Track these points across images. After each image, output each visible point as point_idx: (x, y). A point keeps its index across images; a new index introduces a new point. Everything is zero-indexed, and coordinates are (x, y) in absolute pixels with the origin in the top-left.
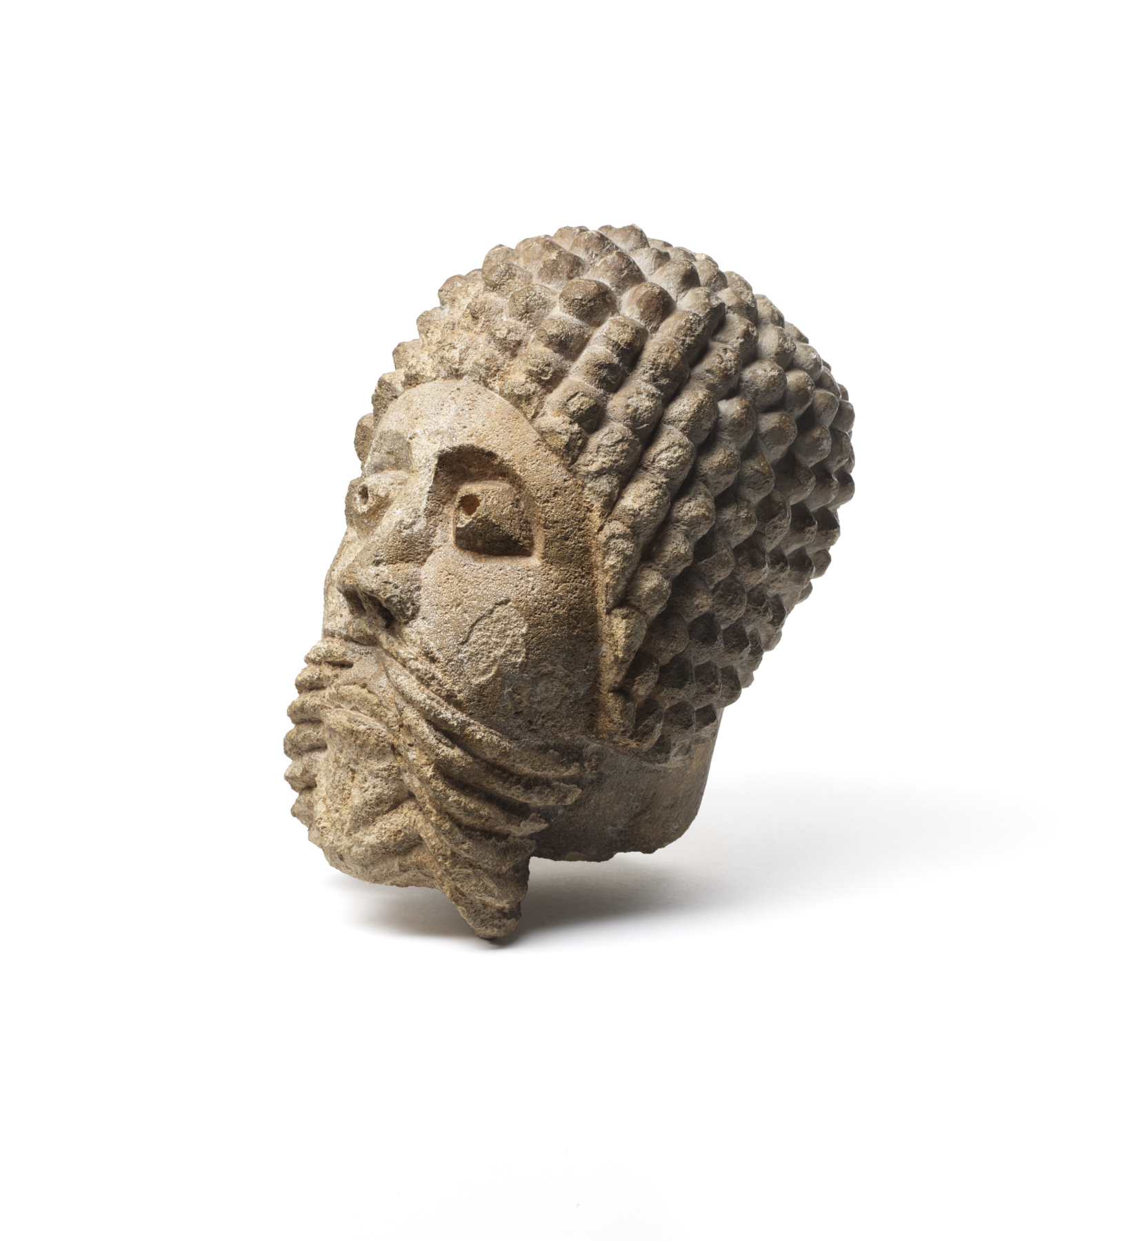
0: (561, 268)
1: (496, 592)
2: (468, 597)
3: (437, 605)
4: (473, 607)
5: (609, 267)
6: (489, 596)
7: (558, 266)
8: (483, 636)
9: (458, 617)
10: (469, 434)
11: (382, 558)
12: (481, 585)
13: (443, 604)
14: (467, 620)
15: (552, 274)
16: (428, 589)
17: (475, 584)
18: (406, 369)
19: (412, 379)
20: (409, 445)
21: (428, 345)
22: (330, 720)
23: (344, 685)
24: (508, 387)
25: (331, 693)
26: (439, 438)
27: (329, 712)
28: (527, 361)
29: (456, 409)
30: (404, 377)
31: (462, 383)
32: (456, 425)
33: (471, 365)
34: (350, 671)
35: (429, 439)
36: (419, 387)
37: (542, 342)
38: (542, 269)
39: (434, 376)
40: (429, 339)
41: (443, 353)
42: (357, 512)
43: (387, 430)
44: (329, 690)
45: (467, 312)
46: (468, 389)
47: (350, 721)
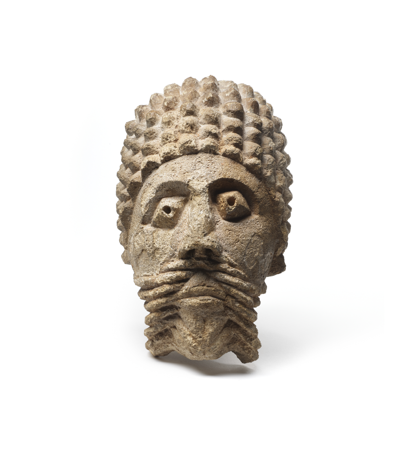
0: (215, 99)
1: (250, 232)
2: (241, 237)
3: (230, 244)
4: (244, 240)
5: (235, 95)
6: (248, 234)
7: (214, 99)
8: (250, 250)
9: (240, 246)
10: (219, 174)
11: (206, 232)
12: (243, 231)
13: (232, 243)
14: (243, 246)
15: (213, 103)
16: (223, 239)
17: (241, 231)
18: (164, 155)
19: (168, 158)
20: (188, 185)
21: (169, 142)
22: (189, 303)
23: (192, 287)
24: (229, 152)
25: (183, 293)
26: (204, 179)
27: (185, 300)
28: (232, 140)
29: (204, 166)
30: (162, 158)
31: (199, 155)
32: (210, 172)
33: (204, 147)
34: (191, 281)
35: (198, 181)
36: (173, 161)
37: (232, 131)
38: (207, 101)
39: (181, 154)
40: (169, 140)
41: (188, 145)
42: (167, 217)
43: (167, 181)
44: (181, 292)
45: (187, 126)
46: (204, 156)
47: (202, 300)
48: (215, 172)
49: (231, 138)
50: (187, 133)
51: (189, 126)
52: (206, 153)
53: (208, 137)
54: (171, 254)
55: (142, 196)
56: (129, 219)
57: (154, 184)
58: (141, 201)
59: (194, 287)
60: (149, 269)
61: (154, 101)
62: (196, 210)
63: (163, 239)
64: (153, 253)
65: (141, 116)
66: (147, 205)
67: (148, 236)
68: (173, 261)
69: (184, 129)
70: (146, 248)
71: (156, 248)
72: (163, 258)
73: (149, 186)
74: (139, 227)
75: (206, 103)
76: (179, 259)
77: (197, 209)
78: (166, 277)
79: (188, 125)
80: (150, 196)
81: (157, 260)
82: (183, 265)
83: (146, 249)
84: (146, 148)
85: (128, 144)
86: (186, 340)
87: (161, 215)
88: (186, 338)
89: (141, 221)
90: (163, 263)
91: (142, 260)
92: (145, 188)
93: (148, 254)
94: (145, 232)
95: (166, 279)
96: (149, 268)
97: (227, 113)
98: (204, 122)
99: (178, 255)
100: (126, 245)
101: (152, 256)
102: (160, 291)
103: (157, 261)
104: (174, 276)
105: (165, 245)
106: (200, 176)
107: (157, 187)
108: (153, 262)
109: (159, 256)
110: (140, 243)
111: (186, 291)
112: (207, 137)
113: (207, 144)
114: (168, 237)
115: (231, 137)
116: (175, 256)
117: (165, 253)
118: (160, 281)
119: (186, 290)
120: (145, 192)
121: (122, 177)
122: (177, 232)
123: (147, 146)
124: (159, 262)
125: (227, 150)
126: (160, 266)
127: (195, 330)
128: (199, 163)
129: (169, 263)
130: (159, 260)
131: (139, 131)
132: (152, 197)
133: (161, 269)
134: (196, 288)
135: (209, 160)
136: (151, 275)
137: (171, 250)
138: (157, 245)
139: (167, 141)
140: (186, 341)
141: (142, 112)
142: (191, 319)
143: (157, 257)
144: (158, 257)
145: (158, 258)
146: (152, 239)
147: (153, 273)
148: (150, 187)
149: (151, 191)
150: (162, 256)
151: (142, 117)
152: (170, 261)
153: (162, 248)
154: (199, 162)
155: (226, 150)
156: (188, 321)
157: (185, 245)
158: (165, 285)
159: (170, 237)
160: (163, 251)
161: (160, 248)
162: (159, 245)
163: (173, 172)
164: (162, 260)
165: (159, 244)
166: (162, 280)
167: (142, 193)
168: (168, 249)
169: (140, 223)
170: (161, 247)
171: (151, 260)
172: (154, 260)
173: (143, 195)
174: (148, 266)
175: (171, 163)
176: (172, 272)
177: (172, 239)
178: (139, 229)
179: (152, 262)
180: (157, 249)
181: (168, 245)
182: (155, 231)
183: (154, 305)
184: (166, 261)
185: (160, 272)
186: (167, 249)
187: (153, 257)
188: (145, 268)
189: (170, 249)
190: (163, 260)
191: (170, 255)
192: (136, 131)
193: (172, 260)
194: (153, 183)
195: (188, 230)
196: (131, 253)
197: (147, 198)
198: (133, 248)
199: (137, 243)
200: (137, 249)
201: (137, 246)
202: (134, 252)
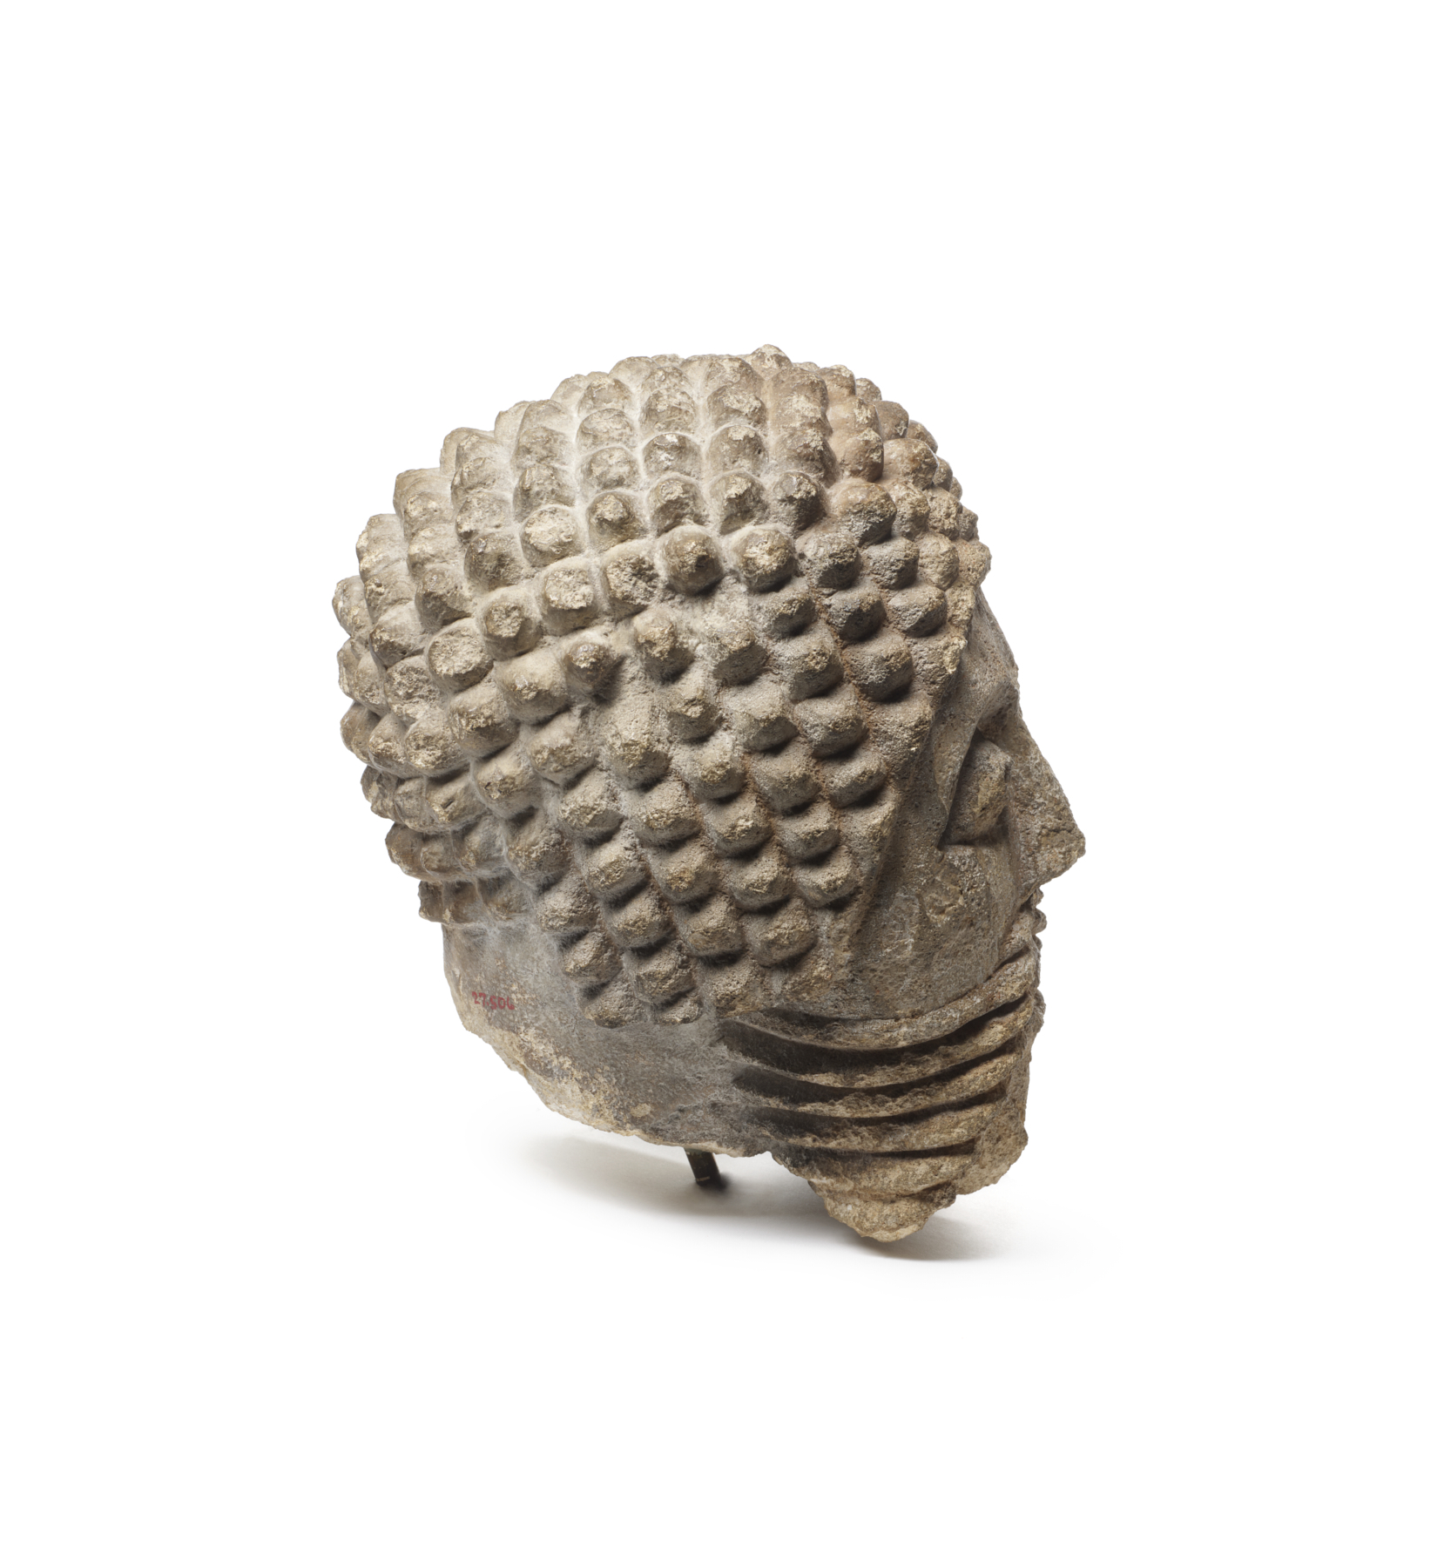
18: (971, 614)
30: (966, 625)
55: (934, 760)
58: (934, 776)
63: (998, 866)
64: (990, 916)
66: (955, 780)
67: (967, 874)
68: (1016, 921)
71: (994, 898)
72: (1002, 922)
74: (933, 857)
81: (992, 934)
89: (937, 838)
94: (955, 865)
103: (993, 937)
105: (1003, 883)
107: (978, 718)
109: (997, 920)
114: (1004, 856)
117: (1006, 903)
120: (940, 745)
124: (996, 937)
126: (999, 949)
129: (1012, 930)
130: (997, 932)
133: (999, 958)
136: (973, 989)
137: (1014, 891)
138: (993, 890)
144: (995, 924)
145: (996, 928)
146: (982, 877)
148: (953, 724)
149: (962, 735)
152: (1012, 924)
153: (1002, 894)
157: (1071, 856)
159: (1006, 853)
160: (1003, 900)
161: (999, 896)
164: (1001, 930)
165: (995, 884)
167: (934, 751)
168: (1010, 891)
169: (935, 846)
173: (935, 756)
177: (1010, 857)
178: (935, 865)
180: (995, 902)
181: (1007, 880)
182: (976, 852)
184: (1009, 927)
185: (996, 968)
186: (1007, 891)
189: (1011, 888)
190: (1004, 926)
191: (1014, 905)
193: (1014, 918)
195: (1033, 815)
196: (894, 952)
197: (951, 760)
198: (919, 931)
199: (935, 908)
200: (939, 926)
201: (935, 917)
202: (927, 940)
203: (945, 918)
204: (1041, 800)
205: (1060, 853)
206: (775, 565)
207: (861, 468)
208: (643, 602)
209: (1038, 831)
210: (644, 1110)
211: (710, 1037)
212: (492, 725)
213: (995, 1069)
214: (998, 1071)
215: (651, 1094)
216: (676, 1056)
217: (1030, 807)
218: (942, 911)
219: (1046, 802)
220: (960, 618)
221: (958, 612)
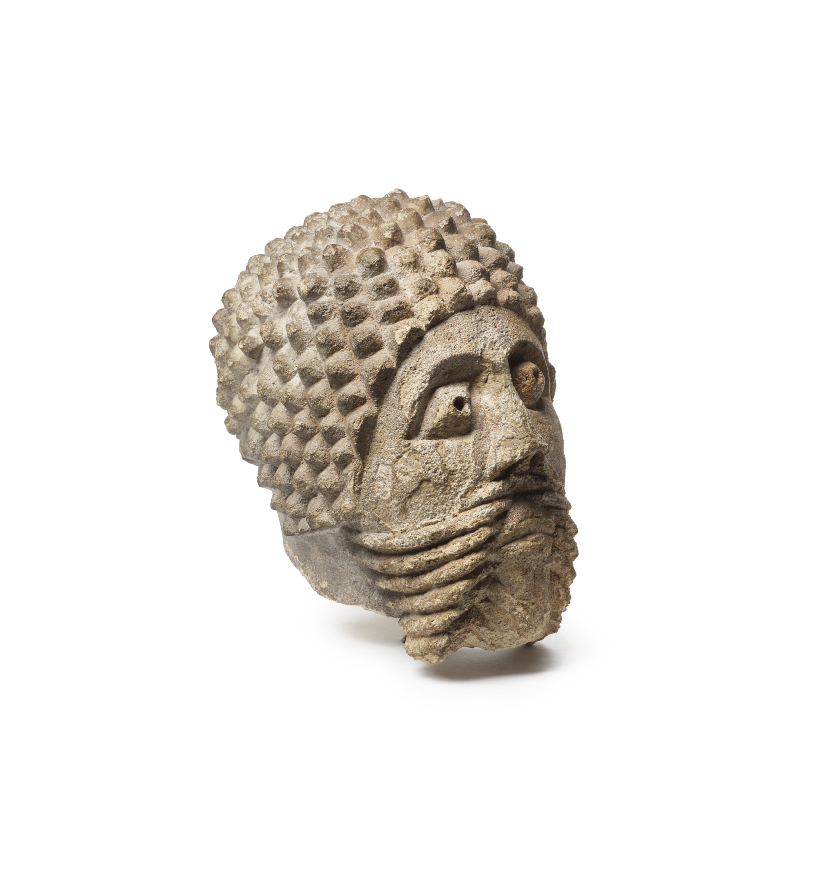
18: (431, 315)
19: (438, 320)
20: (481, 357)
21: (431, 294)
22: (518, 550)
23: (519, 523)
24: (513, 299)
25: (506, 535)
26: (498, 345)
27: (510, 547)
28: (510, 280)
29: (489, 326)
30: (428, 321)
31: (479, 308)
32: (502, 334)
33: (483, 294)
34: (512, 514)
35: (493, 349)
36: (443, 323)
37: (500, 267)
38: (448, 225)
39: (453, 311)
40: (430, 290)
41: (464, 293)
42: (464, 416)
43: (448, 357)
44: (503, 535)
45: (448, 265)
46: (483, 310)
47: (535, 541)
48: (507, 332)
49: (508, 278)
50: (449, 276)
51: (450, 265)
52: (482, 305)
53: (481, 280)
54: (478, 476)
55: (399, 391)
56: (368, 439)
57: (425, 366)
58: (399, 401)
59: (521, 521)
60: (436, 512)
61: (356, 234)
62: (506, 396)
63: (458, 454)
64: (446, 480)
65: (337, 262)
66: (415, 403)
67: (427, 455)
68: (481, 487)
69: (444, 270)
70: (430, 476)
71: (451, 471)
72: (463, 486)
73: (411, 372)
74: (401, 444)
75: (446, 228)
76: (490, 481)
77: (508, 393)
78: (483, 514)
79: (450, 263)
80: (420, 387)
81: (452, 491)
82: (501, 488)
83: (431, 478)
84: (397, 307)
85: (323, 314)
86: (516, 613)
87: (453, 413)
88: (515, 610)
89: (403, 434)
90: (466, 493)
91: (417, 499)
92: (403, 377)
93: (435, 485)
94: (418, 450)
95: (484, 518)
96: (435, 509)
97: (481, 241)
98: (461, 257)
99: (488, 476)
100: (359, 486)
101: (442, 487)
102: (478, 539)
103: (453, 493)
104: (494, 509)
105: (464, 464)
106: (492, 341)
107: (432, 370)
108: (444, 496)
109: (455, 483)
110: (411, 470)
111: (510, 531)
112: (479, 280)
113: (487, 290)
114: (467, 449)
115: (508, 276)
116: (482, 478)
117: (467, 475)
118: (473, 524)
119: (511, 529)
120: (403, 384)
121: (340, 369)
122: (479, 438)
123: (398, 305)
124: (457, 493)
125: (511, 297)
126: (461, 501)
127: (527, 593)
128: (481, 322)
129: (476, 492)
130: (458, 491)
131: (353, 285)
132: (424, 389)
133: (462, 506)
134: (523, 523)
135: (491, 316)
136: (441, 521)
137: (477, 469)
138: (450, 467)
139: (427, 293)
140: (516, 615)
141: (340, 254)
142: (518, 577)
143: (453, 486)
144: (455, 486)
145: (455, 488)
146: (439, 458)
147: (444, 516)
148: (413, 373)
149: (420, 379)
150: (461, 483)
151: (339, 263)
152: (475, 489)
153: (461, 470)
154: (481, 320)
155: (509, 296)
156: (514, 581)
157: (515, 452)
158: (482, 529)
159: (469, 448)
160: (462, 473)
161: (457, 470)
162: (454, 465)
163: (450, 341)
164: (462, 490)
165: (454, 463)
166: (477, 521)
167: (399, 387)
168: (472, 469)
169: (402, 437)
170: (459, 468)
171: (440, 494)
172: (446, 494)
173: (400, 389)
174: (433, 507)
175: (441, 330)
176: (487, 505)
177: (474, 451)
178: (402, 449)
179: (442, 498)
180: (452, 473)
181: (469, 462)
182: (438, 444)
183: (467, 566)
184: (472, 489)
185: (460, 511)
186: (469, 469)
187: (445, 488)
188: (427, 511)
189: (474, 467)
190: (465, 488)
191: (476, 477)
192: (348, 286)
193: (479, 485)
194: (421, 366)
195: (500, 430)
196: (382, 495)
197: (412, 392)
198: (392, 485)
199: (403, 472)
200: (405, 482)
201: (403, 477)
202: (398, 489)
203: (408, 478)
204: (506, 421)
205: (509, 450)
206: (306, 290)
207: (379, 241)
208: (267, 314)
209: (500, 438)
210: (324, 585)
211: (343, 545)
212: (227, 381)
213: (454, 567)
214: (456, 568)
215: (325, 576)
216: (330, 555)
217: (499, 426)
218: (407, 474)
219: (508, 423)
220: (423, 317)
221: (422, 314)
